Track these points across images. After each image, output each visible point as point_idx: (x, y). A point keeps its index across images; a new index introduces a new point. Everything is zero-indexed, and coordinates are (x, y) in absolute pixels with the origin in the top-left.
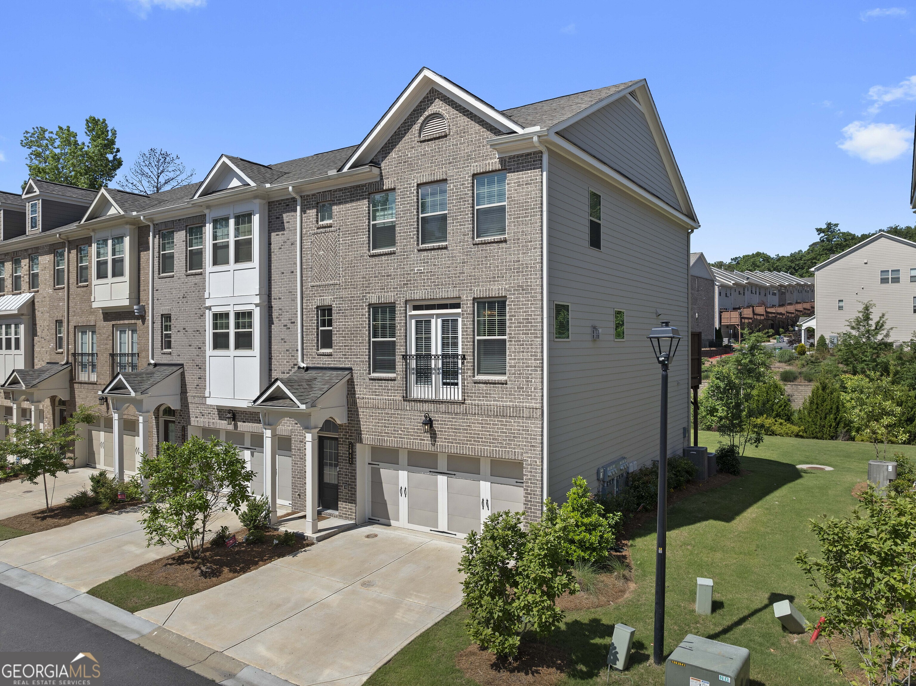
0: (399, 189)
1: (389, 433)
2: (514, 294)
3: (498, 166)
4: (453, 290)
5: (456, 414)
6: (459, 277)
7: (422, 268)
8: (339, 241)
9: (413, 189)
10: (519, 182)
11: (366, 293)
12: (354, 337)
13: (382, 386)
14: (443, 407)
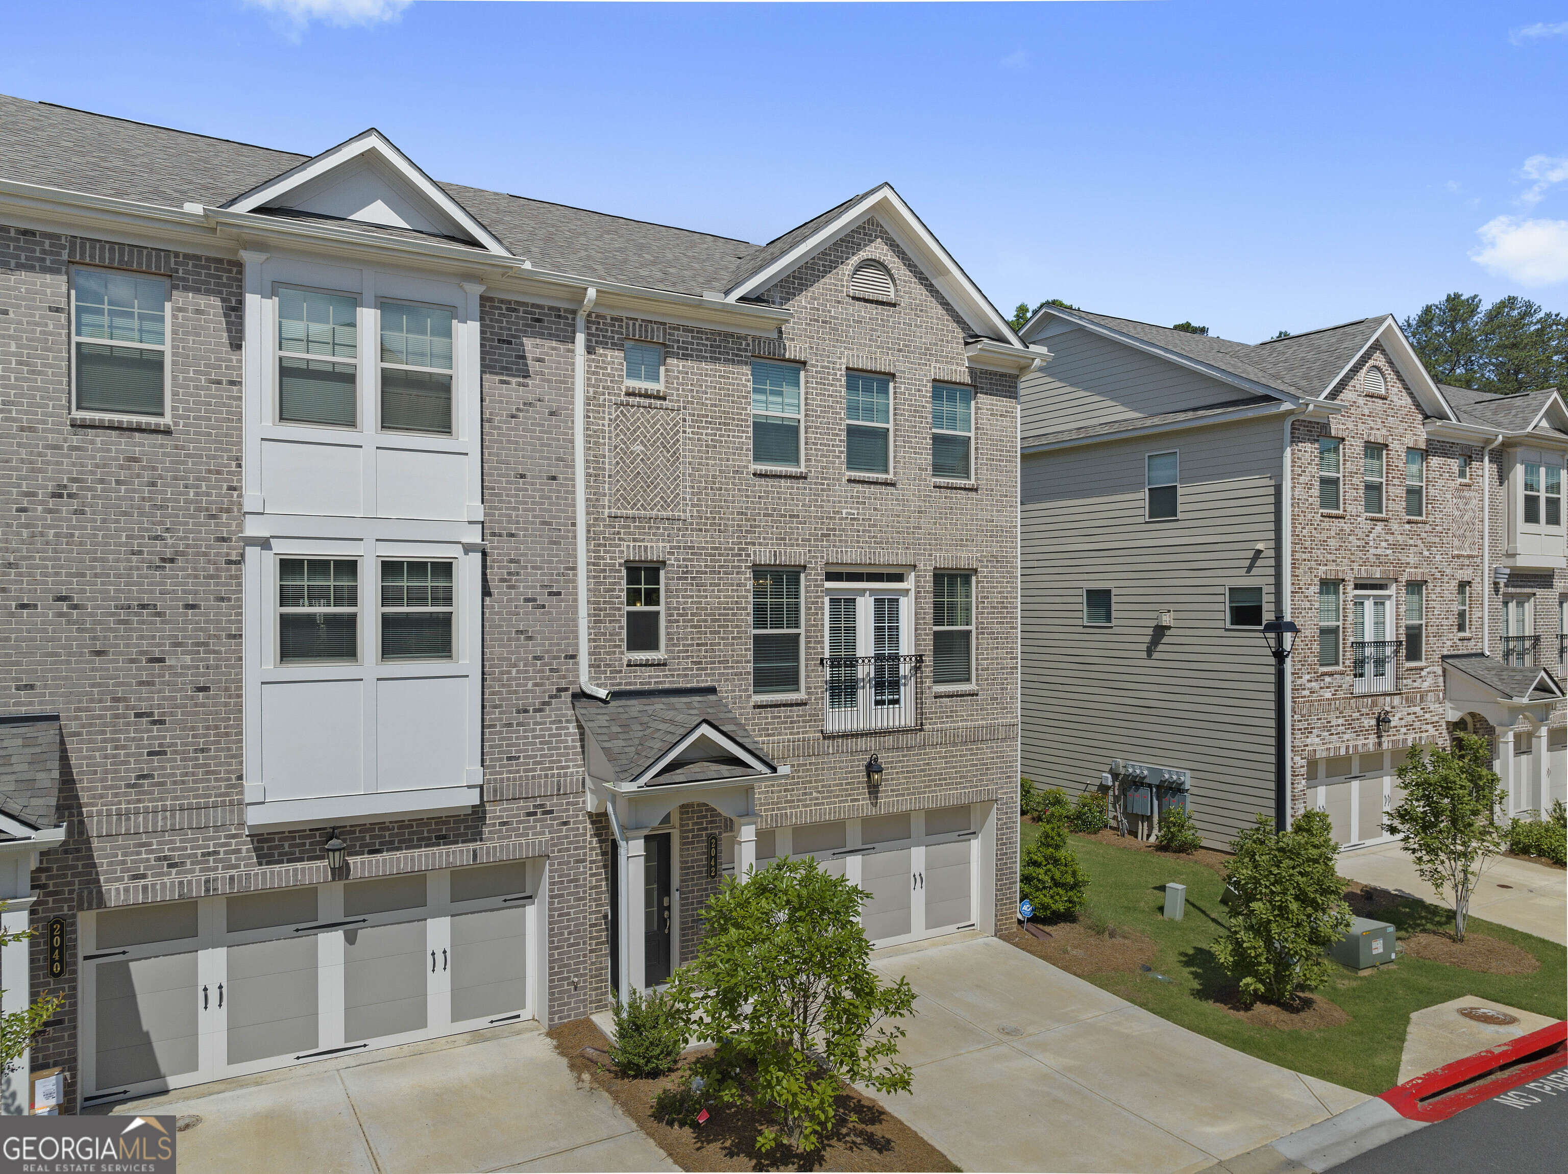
2: (987, 567)
5: (909, 748)
6: (913, 533)
7: (856, 512)
8: (684, 432)
9: (838, 373)
11: (746, 544)
13: (780, 717)
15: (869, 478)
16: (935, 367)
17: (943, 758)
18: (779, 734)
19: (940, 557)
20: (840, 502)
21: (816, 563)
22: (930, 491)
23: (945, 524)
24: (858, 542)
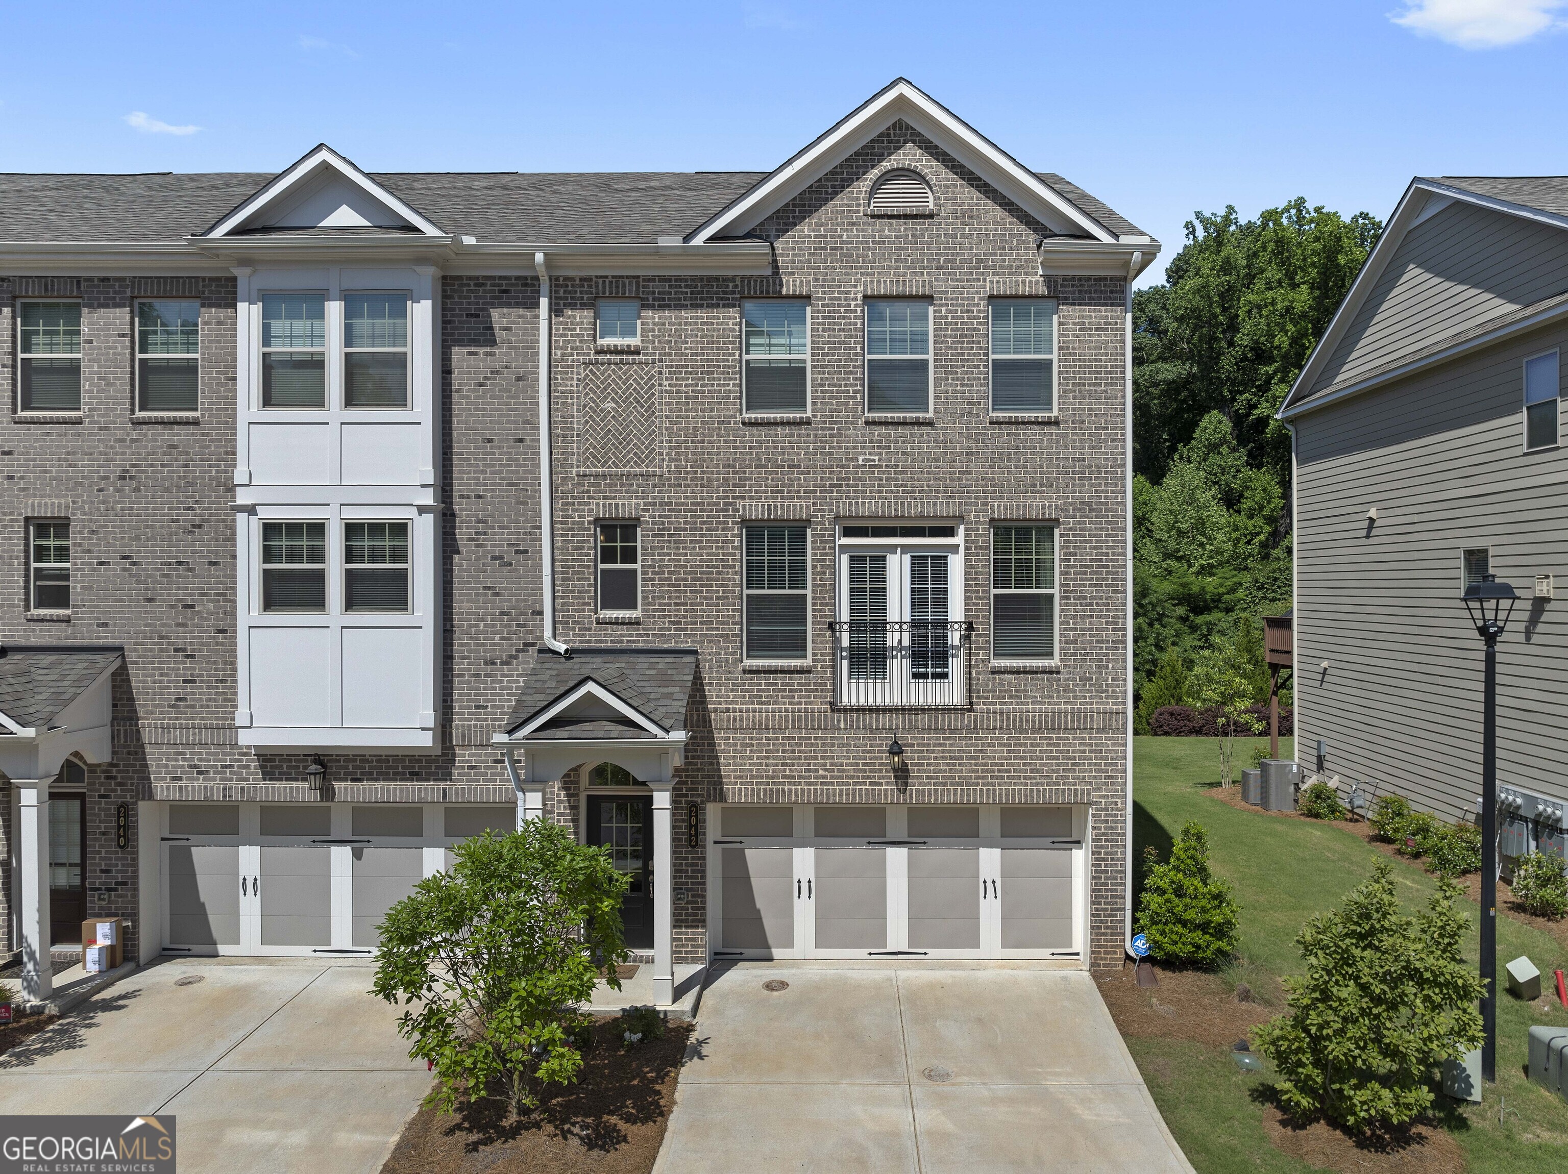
0: (819, 299)
1: (793, 777)
2: (1074, 516)
3: (1042, 290)
4: (948, 503)
5: (953, 731)
6: (959, 479)
7: (877, 458)
8: (660, 385)
9: (853, 303)
10: (1084, 323)
11: (733, 498)
12: (701, 585)
13: (776, 684)
14: (924, 720)
15: (893, 418)
16: (991, 282)
17: (1005, 745)
18: (776, 703)
19: (999, 506)
20: (854, 448)
21: (823, 516)
22: (985, 428)
23: (1006, 466)
24: (880, 492)
